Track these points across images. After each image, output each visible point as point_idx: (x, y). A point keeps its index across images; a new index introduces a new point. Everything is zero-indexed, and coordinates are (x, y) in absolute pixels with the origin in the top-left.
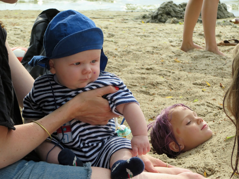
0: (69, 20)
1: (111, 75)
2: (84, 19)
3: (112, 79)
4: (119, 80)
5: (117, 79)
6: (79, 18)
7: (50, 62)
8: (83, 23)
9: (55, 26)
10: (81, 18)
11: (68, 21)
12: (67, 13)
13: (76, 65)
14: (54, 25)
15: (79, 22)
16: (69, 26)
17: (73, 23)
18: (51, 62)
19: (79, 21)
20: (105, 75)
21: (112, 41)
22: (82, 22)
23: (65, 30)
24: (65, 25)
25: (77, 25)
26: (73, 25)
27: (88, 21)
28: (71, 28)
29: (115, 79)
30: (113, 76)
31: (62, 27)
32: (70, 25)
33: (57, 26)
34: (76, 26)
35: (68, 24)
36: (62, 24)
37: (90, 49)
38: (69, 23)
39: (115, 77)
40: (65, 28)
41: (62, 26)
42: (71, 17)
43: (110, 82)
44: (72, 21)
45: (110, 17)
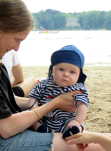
21: (100, 78)
45: (104, 69)
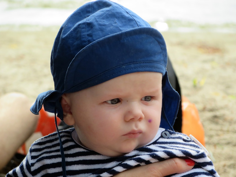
0: (97, 16)
1: (185, 138)
2: (127, 15)
3: (186, 145)
4: (199, 148)
5: (194, 146)
6: (117, 13)
7: (64, 103)
8: (125, 22)
9: (72, 29)
10: (121, 13)
11: (95, 19)
12: (95, 6)
13: (112, 103)
14: (70, 28)
15: (116, 20)
16: (97, 27)
17: (106, 22)
18: (66, 102)
19: (118, 18)
20: (174, 138)
22: (123, 21)
23: (90, 35)
24: (89, 25)
25: (113, 25)
26: (104, 25)
27: (135, 18)
28: (102, 30)
29: (191, 145)
30: (189, 140)
31: (83, 30)
32: (100, 25)
33: (76, 29)
34: (112, 27)
35: (95, 23)
36: (84, 24)
37: (138, 71)
38: (97, 21)
39: (193, 141)
40: (90, 32)
41: (83, 28)
42: (102, 11)
43: (179, 150)
44: (103, 18)
